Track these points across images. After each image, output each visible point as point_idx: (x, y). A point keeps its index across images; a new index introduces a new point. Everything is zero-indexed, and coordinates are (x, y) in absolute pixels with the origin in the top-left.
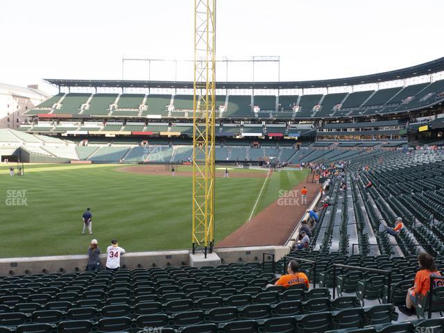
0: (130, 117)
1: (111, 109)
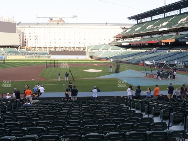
0: (151, 31)
1: (147, 28)
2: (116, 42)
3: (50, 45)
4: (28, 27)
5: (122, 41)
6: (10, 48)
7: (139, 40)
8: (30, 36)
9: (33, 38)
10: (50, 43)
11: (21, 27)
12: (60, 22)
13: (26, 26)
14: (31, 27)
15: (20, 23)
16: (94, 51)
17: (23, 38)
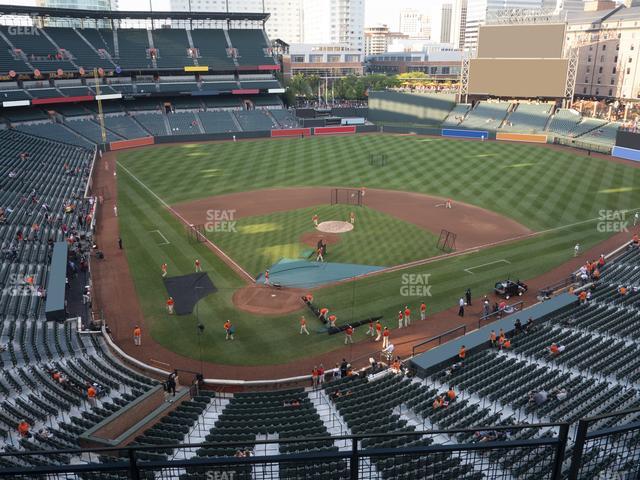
4: (632, 24)
8: (630, 60)
11: (612, 25)
15: (622, 6)
17: (608, 65)
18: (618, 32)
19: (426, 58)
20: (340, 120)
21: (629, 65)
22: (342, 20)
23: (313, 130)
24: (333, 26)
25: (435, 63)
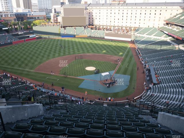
2: (165, 26)
3: (110, 24)
4: (95, 8)
5: (168, 28)
6: (80, 27)
7: (179, 30)
8: (96, 16)
9: (98, 17)
10: (111, 22)
11: (90, 8)
12: (120, 2)
13: (94, 8)
14: (97, 8)
15: (91, 3)
16: (139, 35)
17: (91, 17)
18: (92, 10)
19: (32, 14)
20: (29, 36)
21: (96, 17)
22: (5, 3)
23: (25, 40)
24: (2, 5)
25: (35, 16)
